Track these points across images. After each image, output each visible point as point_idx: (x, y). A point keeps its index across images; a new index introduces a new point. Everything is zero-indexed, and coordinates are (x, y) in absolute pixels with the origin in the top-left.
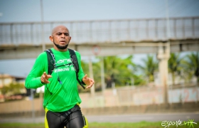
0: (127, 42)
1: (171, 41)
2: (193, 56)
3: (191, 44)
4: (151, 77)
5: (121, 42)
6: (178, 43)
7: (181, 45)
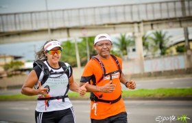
0: (109, 24)
1: (144, 21)
2: (157, 33)
3: (160, 23)
4: (125, 51)
5: (104, 25)
6: (150, 23)
7: (152, 25)
